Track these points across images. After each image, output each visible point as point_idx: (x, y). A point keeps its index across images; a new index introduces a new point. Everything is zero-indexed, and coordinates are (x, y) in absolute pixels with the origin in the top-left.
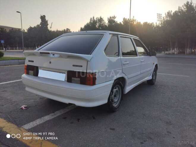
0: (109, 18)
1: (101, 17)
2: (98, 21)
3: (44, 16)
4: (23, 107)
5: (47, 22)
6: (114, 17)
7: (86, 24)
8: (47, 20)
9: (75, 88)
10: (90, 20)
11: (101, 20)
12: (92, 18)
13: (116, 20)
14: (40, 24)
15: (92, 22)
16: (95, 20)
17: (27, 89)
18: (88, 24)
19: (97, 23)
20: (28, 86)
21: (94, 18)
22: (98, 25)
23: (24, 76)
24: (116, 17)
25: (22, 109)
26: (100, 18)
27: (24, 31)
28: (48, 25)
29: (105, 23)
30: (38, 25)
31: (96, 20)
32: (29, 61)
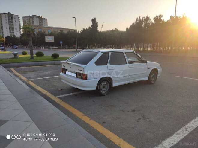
0: (155, 16)
1: (147, 16)
2: (144, 21)
3: (95, 19)
4: (60, 89)
5: (97, 24)
6: (161, 16)
7: (132, 24)
8: (97, 22)
9: (79, 81)
10: (136, 20)
11: (147, 19)
12: (138, 18)
13: (162, 18)
14: (91, 26)
15: (138, 21)
16: (141, 20)
17: (62, 80)
18: (134, 24)
19: (144, 22)
20: (63, 79)
21: (140, 17)
22: (144, 24)
23: (61, 73)
24: (163, 16)
25: (59, 90)
26: (146, 18)
27: (79, 32)
28: (98, 26)
29: (152, 21)
30: (89, 28)
31: (143, 20)
32: (63, 66)
